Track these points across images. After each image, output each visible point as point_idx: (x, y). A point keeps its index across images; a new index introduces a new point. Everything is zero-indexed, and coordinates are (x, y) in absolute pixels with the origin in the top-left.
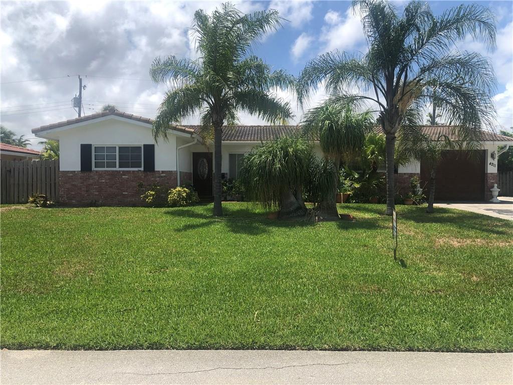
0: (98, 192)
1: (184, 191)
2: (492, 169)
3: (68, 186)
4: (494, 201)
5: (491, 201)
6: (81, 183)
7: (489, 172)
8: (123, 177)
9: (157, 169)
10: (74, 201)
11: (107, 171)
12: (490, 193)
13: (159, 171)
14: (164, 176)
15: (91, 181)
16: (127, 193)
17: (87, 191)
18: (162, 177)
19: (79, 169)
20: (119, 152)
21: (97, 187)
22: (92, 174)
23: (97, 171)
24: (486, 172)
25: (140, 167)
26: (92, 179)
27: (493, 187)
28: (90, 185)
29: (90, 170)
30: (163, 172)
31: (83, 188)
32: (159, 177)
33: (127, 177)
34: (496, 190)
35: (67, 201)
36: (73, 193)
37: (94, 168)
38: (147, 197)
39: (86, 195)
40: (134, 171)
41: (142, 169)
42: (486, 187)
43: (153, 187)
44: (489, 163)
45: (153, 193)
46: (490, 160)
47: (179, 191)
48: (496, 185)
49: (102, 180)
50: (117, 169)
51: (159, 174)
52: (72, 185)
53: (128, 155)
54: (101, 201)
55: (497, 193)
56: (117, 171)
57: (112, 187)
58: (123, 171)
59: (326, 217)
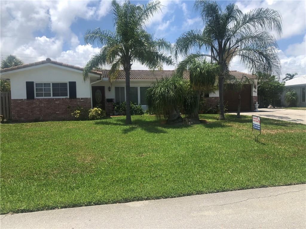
0: (39, 112)
1: (99, 110)
2: (255, 94)
3: (18, 109)
4: (257, 111)
5: (255, 111)
6: (27, 107)
7: (253, 96)
8: (56, 102)
9: (78, 97)
10: (23, 119)
11: (45, 99)
12: (254, 107)
13: (79, 98)
14: (83, 101)
15: (34, 105)
16: (59, 112)
17: (32, 112)
18: (81, 102)
19: (26, 98)
20: (53, 87)
21: (39, 109)
22: (34, 101)
23: (38, 99)
24: (252, 96)
25: (67, 96)
26: (35, 104)
27: (256, 103)
28: (33, 108)
29: (33, 98)
30: (82, 99)
31: (29, 110)
32: (79, 102)
33: (58, 102)
34: (257, 105)
35: (18, 119)
36: (22, 113)
37: (35, 97)
38: (75, 114)
39: (31, 114)
40: (63, 99)
41: (68, 97)
42: (252, 104)
43: (79, 108)
44: (253, 91)
45: (79, 112)
46: (254, 89)
47: (96, 110)
48: (257, 102)
49: (41, 104)
50: (52, 97)
51: (80, 100)
52: (21, 108)
53: (59, 88)
54: (41, 118)
55: (258, 107)
56: (52, 99)
57: (49, 109)
58: (56, 99)
59: (194, 122)
